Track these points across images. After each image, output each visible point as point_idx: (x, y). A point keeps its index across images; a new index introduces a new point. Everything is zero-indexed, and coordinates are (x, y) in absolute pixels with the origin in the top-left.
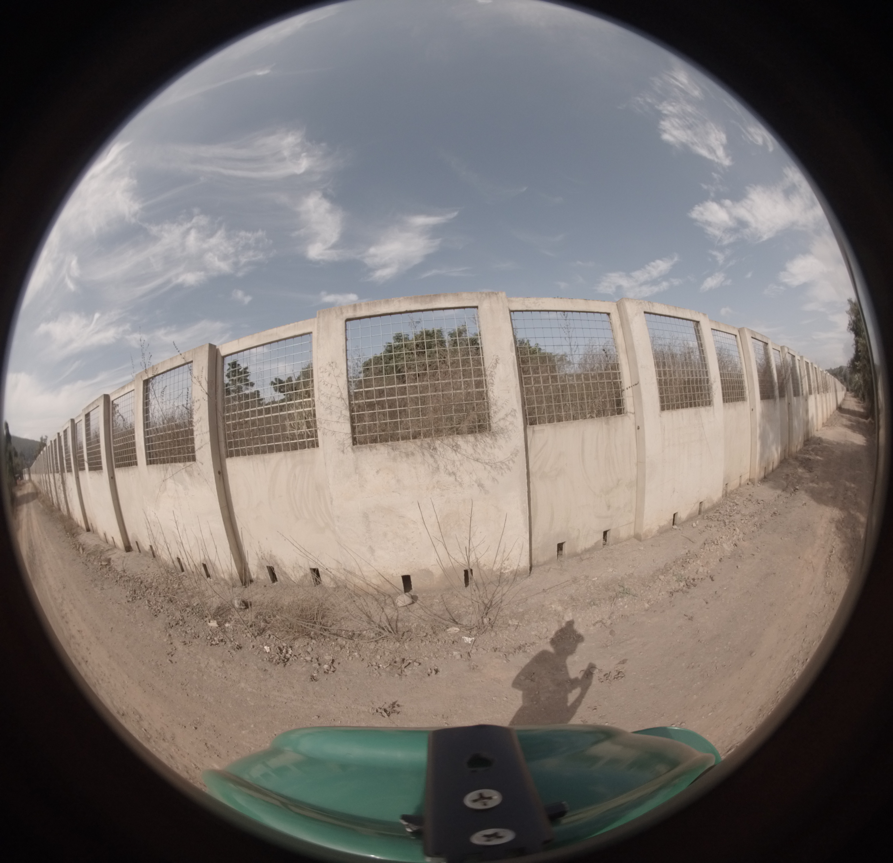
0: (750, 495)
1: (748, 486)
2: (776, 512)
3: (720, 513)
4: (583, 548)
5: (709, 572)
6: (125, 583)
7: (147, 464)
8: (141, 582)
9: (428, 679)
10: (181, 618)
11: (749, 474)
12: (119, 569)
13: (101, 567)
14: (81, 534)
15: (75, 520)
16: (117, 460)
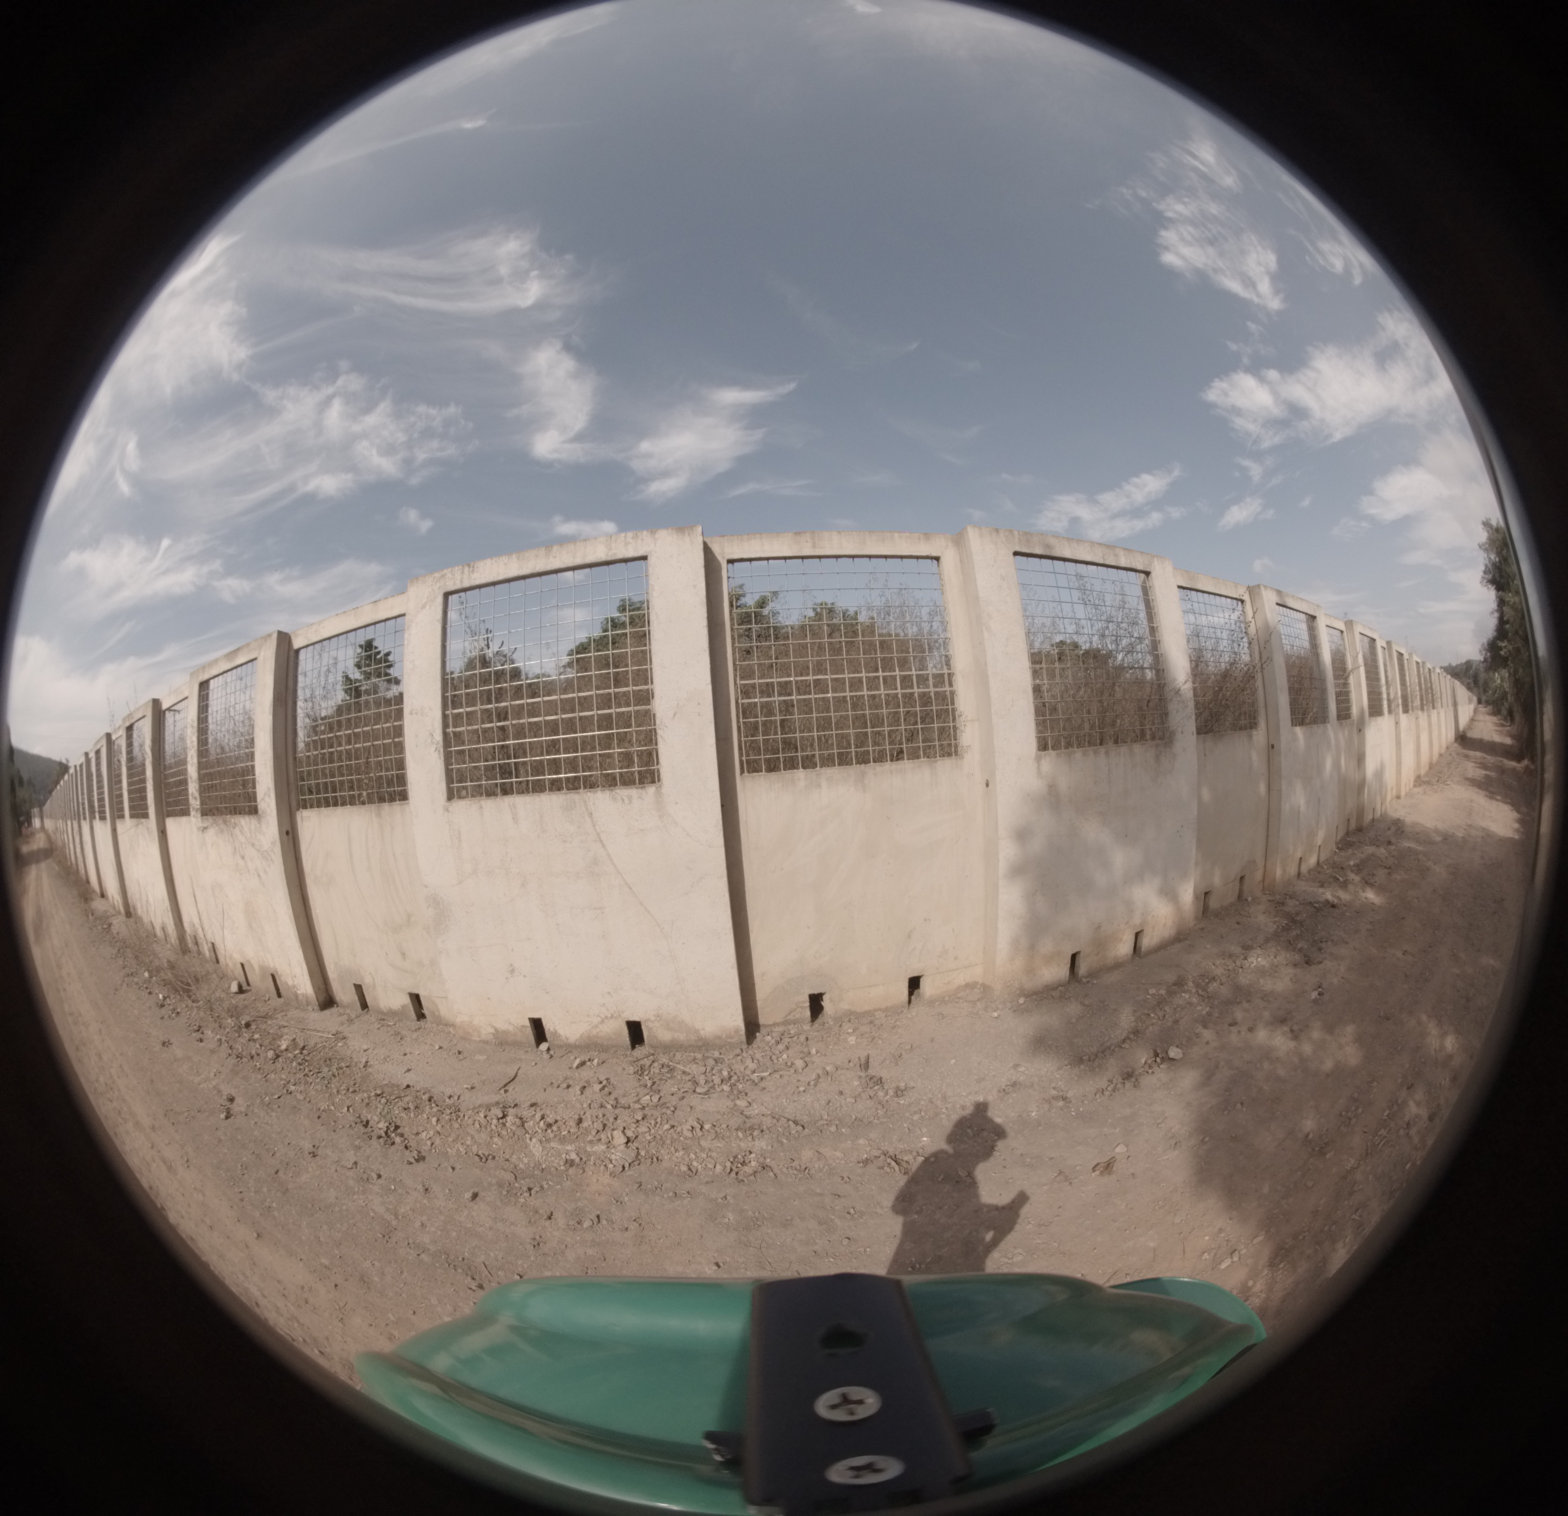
16: (169, 804)
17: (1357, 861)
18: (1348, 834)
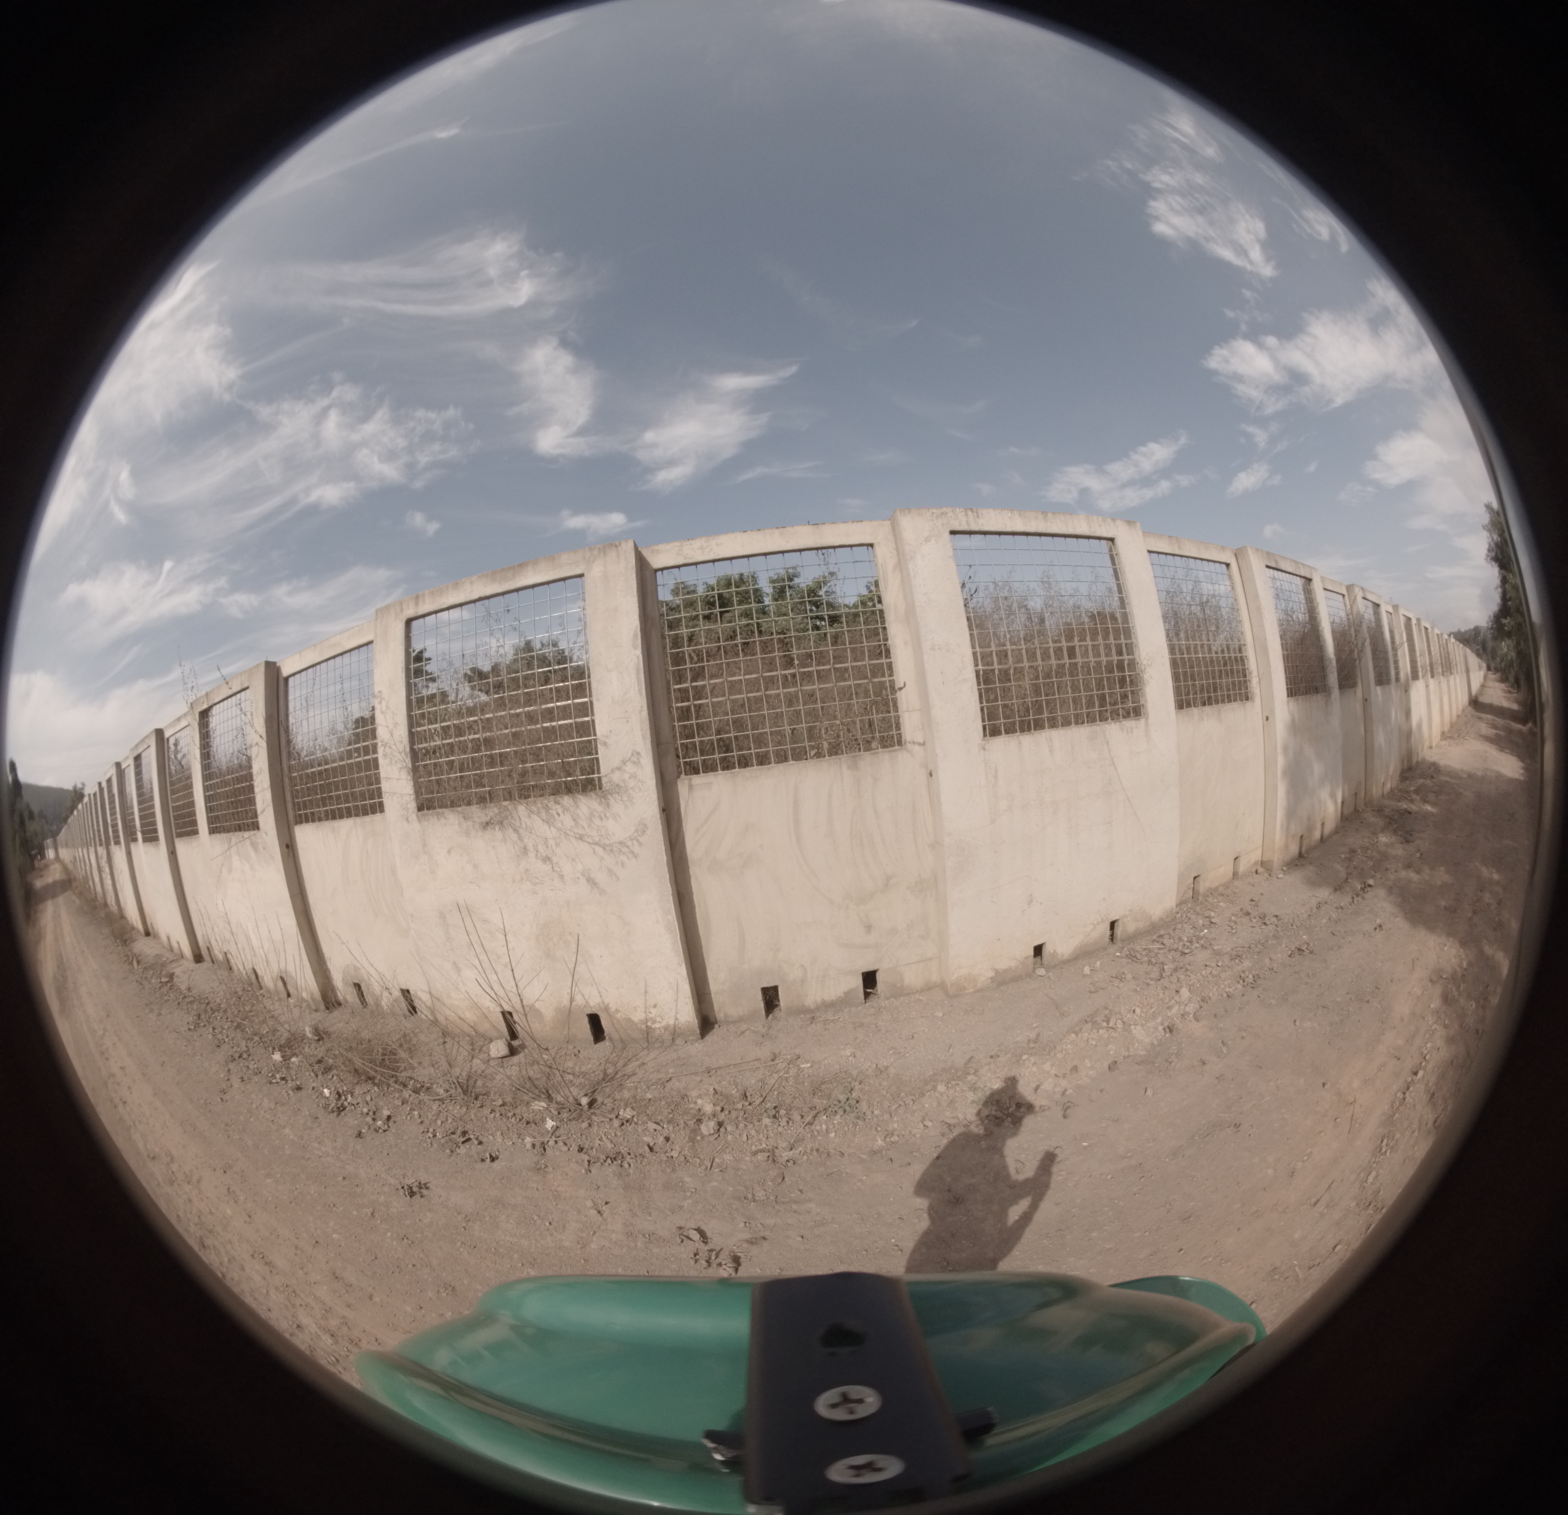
0: (1252, 900)
1: (1257, 876)
2: (1304, 948)
3: (1163, 944)
4: (819, 1001)
5: (1069, 1091)
6: (189, 1006)
7: (210, 833)
8: (208, 1004)
9: (479, 1166)
10: (246, 1049)
11: (1261, 849)
12: (183, 987)
13: (160, 985)
14: (136, 940)
15: (129, 919)
16: (178, 826)
17: (1415, 788)
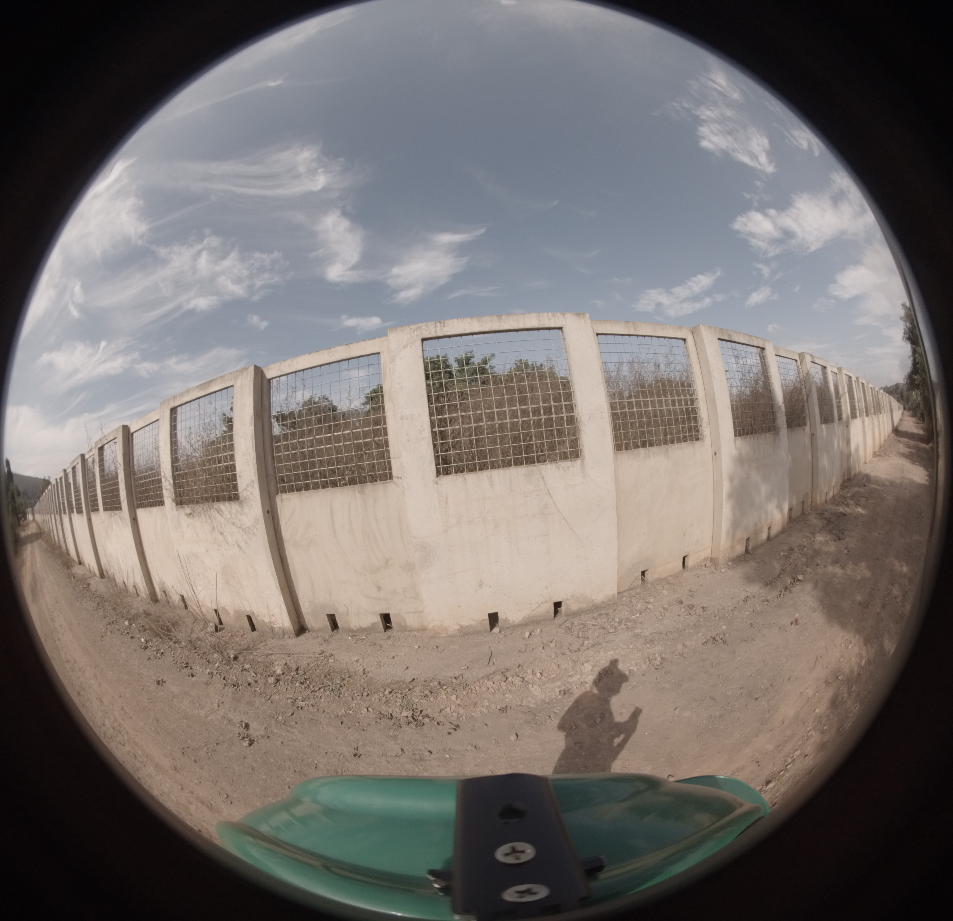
3: (597, 622)
4: (358, 626)
6: (95, 599)
7: (104, 511)
13: (83, 589)
14: (74, 566)
15: (71, 555)
17: (851, 495)
18: (844, 482)
